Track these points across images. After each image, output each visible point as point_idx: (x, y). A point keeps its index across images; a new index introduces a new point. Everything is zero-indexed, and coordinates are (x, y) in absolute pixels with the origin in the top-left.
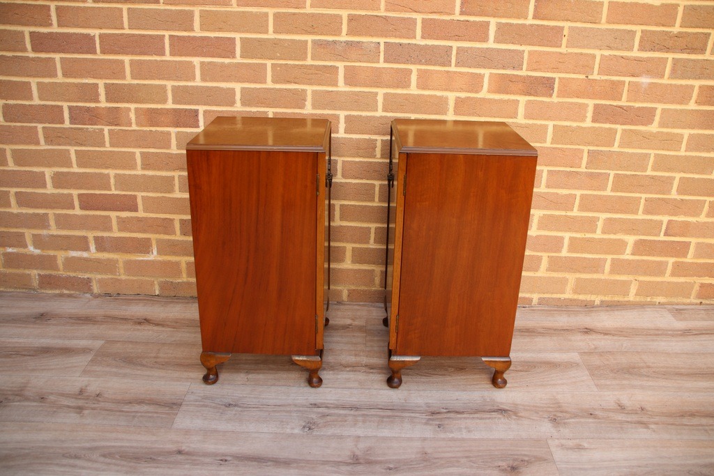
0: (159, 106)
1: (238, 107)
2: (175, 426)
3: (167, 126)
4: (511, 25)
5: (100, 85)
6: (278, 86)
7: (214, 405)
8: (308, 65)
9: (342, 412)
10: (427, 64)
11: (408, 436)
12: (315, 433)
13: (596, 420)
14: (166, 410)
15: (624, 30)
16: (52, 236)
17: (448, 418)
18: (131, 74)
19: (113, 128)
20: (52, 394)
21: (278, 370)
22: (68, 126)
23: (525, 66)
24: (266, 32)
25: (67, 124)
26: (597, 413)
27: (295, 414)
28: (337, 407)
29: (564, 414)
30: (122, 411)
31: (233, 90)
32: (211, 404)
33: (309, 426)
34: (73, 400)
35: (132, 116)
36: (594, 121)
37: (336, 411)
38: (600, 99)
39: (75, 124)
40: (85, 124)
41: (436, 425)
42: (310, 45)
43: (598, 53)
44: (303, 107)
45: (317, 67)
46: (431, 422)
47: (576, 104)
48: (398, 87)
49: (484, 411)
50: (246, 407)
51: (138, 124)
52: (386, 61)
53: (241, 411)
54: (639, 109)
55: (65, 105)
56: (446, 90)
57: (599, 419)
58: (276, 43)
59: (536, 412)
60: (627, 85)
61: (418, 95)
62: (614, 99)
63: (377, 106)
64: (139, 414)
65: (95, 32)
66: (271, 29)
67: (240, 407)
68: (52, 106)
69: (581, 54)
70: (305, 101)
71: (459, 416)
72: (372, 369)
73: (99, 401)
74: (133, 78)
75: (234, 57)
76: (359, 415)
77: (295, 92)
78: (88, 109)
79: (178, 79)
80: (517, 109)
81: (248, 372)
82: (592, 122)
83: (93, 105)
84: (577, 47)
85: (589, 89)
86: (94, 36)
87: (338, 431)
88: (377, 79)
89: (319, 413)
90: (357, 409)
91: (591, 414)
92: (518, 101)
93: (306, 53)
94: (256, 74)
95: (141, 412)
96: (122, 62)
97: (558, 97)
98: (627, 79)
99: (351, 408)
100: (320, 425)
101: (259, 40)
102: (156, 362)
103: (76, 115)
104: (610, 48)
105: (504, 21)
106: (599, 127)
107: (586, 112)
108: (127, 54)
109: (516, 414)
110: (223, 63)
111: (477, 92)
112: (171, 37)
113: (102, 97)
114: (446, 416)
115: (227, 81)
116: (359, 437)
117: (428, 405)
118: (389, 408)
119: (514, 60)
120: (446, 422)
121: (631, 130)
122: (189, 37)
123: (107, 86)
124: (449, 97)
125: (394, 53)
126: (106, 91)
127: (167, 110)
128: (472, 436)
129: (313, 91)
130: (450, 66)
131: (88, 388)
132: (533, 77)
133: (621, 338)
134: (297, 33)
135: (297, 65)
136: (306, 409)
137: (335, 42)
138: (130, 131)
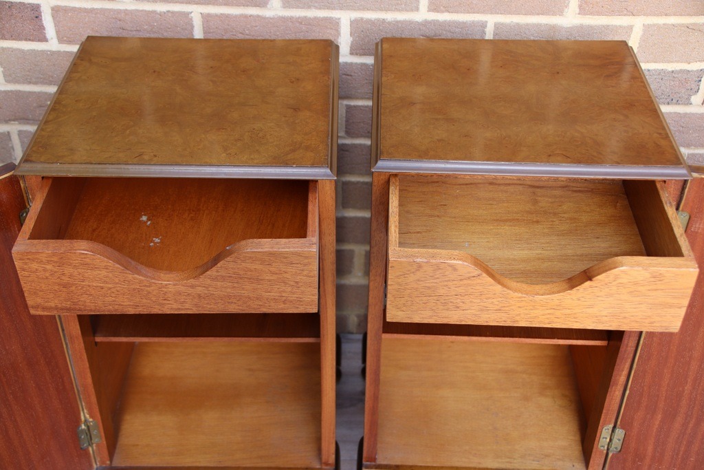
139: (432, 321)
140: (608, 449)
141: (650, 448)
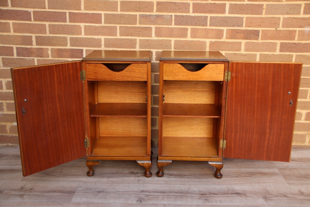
0: (63, 48)
1: (103, 48)
2: (72, 201)
3: (67, 58)
4: (237, 5)
5: (33, 37)
6: (123, 37)
7: (91, 192)
8: (137, 27)
9: (156, 194)
10: (195, 26)
11: (190, 204)
12: (143, 203)
13: (288, 198)
14: (68, 194)
15: (295, 4)
16: (5, 114)
17: (210, 196)
18: (49, 31)
19: (39, 58)
20: (6, 190)
21: (124, 176)
22: (15, 58)
23: (244, 25)
24: (117, 11)
25: (15, 56)
26: (288, 195)
27: (133, 195)
28: (154, 192)
29: (271, 195)
30: (45, 196)
31: (100, 39)
32: (90, 192)
33: (140, 200)
34: (17, 192)
35: (50, 52)
36: (281, 51)
37: (154, 194)
38: (284, 40)
39: (19, 56)
40: (25, 57)
41: (204, 199)
42: (138, 17)
43: (281, 17)
44: (135, 47)
45: (142, 28)
46: (201, 198)
47: (271, 43)
48: (181, 37)
49: (229, 194)
50: (108, 193)
51: (52, 57)
52: (175, 24)
53: (106, 194)
54: (305, 44)
55: (15, 47)
56: (205, 38)
57: (289, 198)
58: (121, 16)
59: (255, 194)
60: (297, 32)
61: (192, 41)
62: (291, 40)
63: (171, 47)
64: (53, 197)
65: (31, 10)
66: (119, 9)
67: (105, 192)
68: (8, 47)
69: (273, 18)
70: (136, 44)
71: (216, 195)
72: (171, 175)
73: (32, 192)
74: (50, 33)
75: (101, 23)
76: (165, 195)
77: (131, 40)
78: (27, 49)
79: (73, 34)
80: (240, 46)
81: (108, 177)
82: (280, 52)
83: (29, 47)
84: (270, 14)
85: (277, 35)
86: (30, 12)
87: (154, 202)
88: (171, 33)
89: (145, 195)
90: (164, 193)
91: (285, 196)
92: (241, 43)
93: (136, 21)
94: (112, 31)
95: (54, 196)
96: (45, 25)
97: (261, 39)
98: (298, 29)
99: (161, 192)
100: (146, 200)
101: (113, 15)
102: (61, 174)
103: (20, 52)
104: (287, 14)
105: (233, 3)
106: (283, 54)
107: (276, 46)
108: (47, 21)
109: (245, 195)
110: (95, 26)
111: (220, 39)
112: (69, 13)
113: (34, 42)
114: (209, 195)
115: (97, 35)
116: (165, 205)
117: (200, 191)
118: (180, 192)
119: (239, 22)
120: (209, 198)
121: (300, 55)
122: (79, 13)
123: (36, 37)
124: (207, 41)
125: (180, 20)
126: (36, 40)
127: (67, 49)
128: (222, 204)
129: (140, 40)
130: (207, 26)
131: (26, 186)
132: (248, 30)
133: (301, 162)
134: (132, 11)
135: (132, 27)
136: (138, 193)
137: (150, 15)
138: (48, 60)
139: (173, 80)
140: (223, 147)
141: (233, 145)
